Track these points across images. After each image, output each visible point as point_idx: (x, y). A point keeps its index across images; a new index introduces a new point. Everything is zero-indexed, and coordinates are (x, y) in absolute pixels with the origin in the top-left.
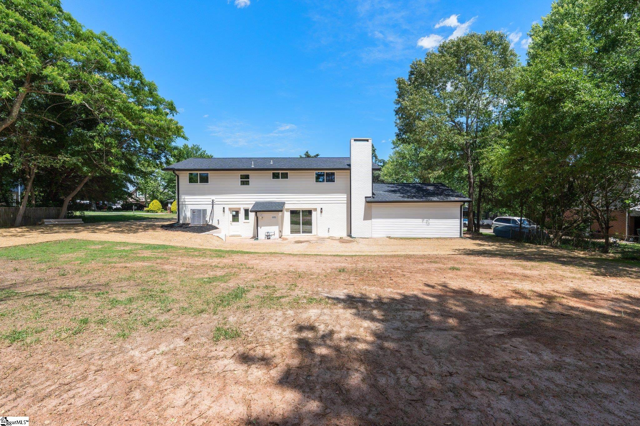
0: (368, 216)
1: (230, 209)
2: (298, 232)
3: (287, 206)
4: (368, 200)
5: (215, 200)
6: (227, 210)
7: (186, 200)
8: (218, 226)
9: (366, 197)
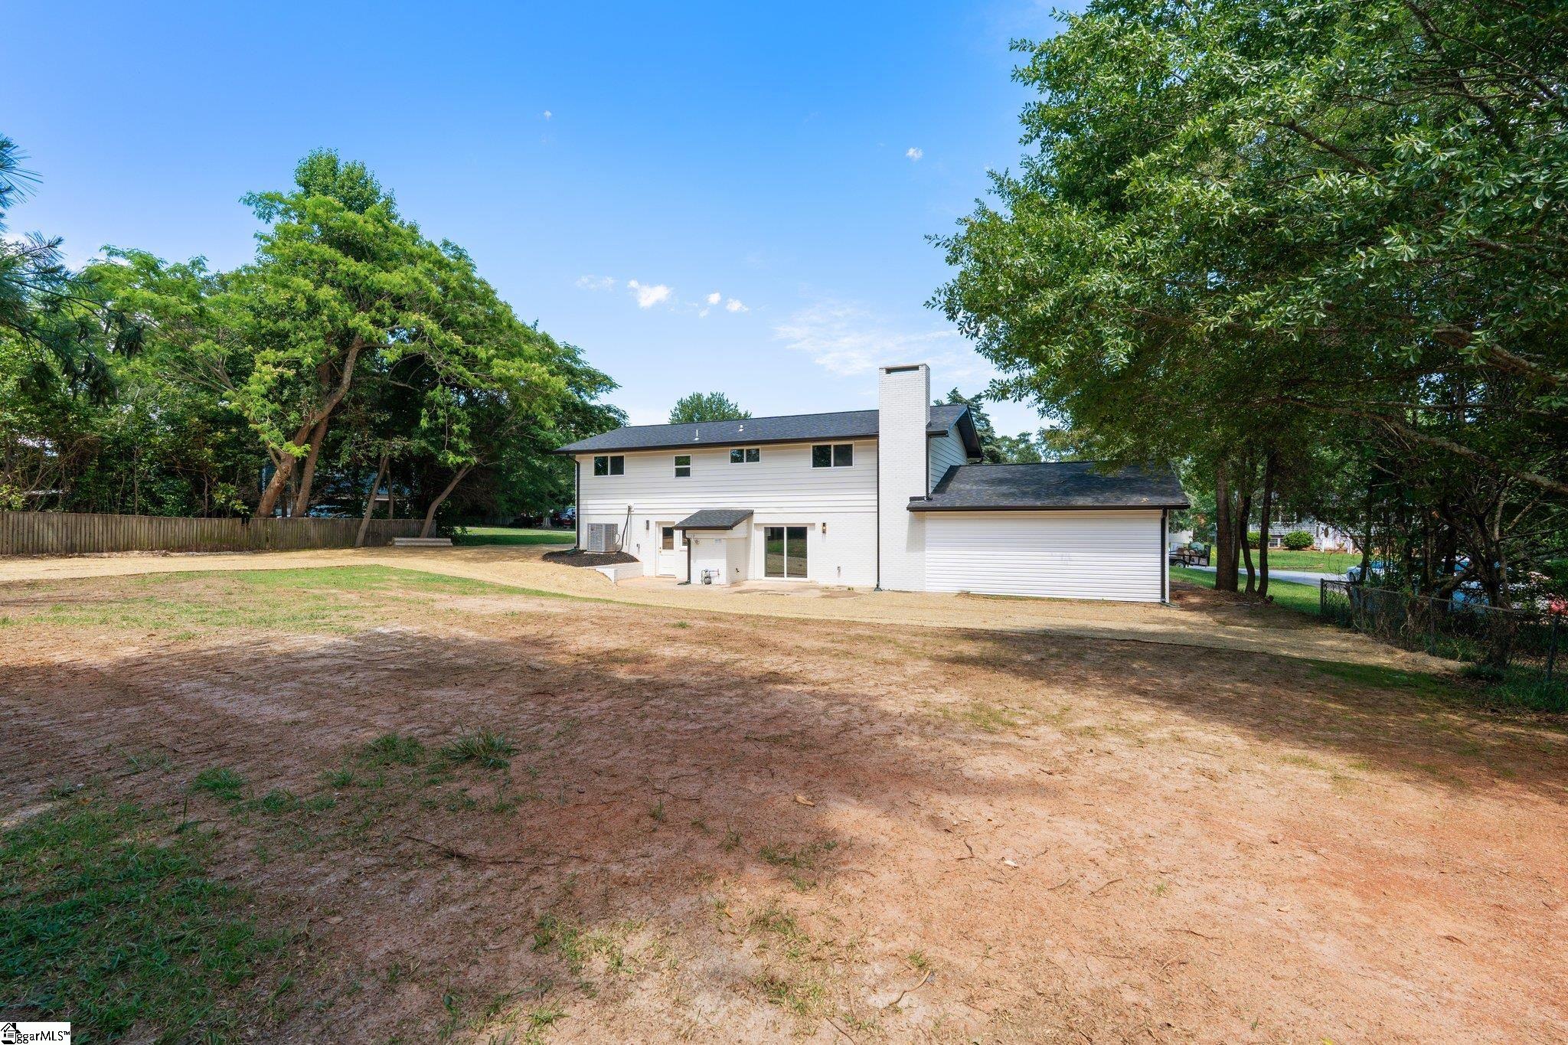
0: (916, 542)
1: (658, 523)
2: (778, 573)
3: (757, 519)
4: (917, 503)
5: (634, 507)
6: (652, 525)
7: (590, 507)
8: (636, 556)
9: (912, 499)
